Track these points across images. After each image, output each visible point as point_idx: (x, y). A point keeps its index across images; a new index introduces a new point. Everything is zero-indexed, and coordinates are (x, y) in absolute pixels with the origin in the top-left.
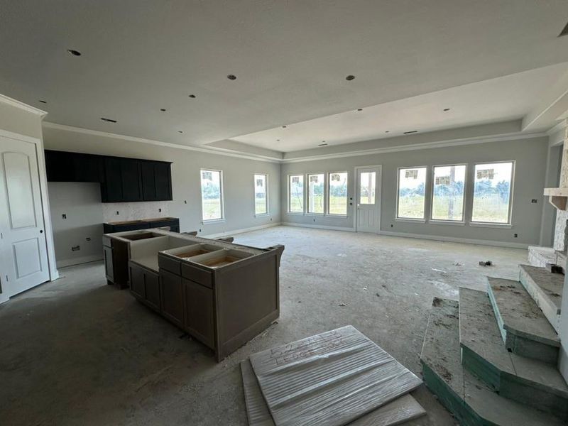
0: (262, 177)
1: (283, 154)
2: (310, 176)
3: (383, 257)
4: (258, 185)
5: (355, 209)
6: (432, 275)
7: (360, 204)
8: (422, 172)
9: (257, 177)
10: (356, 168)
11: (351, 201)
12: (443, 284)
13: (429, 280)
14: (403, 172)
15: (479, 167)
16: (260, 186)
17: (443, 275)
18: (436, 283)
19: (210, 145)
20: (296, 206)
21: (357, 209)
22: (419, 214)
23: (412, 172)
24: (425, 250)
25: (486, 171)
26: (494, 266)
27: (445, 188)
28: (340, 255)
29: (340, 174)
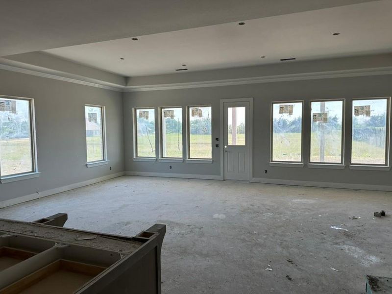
0: (97, 110)
1: (126, 79)
2: (163, 110)
3: (270, 214)
4: (90, 120)
5: (222, 152)
6: (336, 237)
7: (228, 146)
8: (298, 108)
9: (88, 110)
10: (222, 101)
11: (217, 143)
12: (353, 248)
13: (336, 244)
14: (276, 107)
15: (356, 104)
16: (93, 123)
17: (347, 235)
18: (346, 247)
19: (9, 57)
20: (145, 148)
21: (225, 151)
22: (296, 157)
23: (287, 106)
24: (311, 201)
25: (362, 107)
26: (388, 216)
27: (322, 126)
28: (216, 216)
29: (202, 109)
